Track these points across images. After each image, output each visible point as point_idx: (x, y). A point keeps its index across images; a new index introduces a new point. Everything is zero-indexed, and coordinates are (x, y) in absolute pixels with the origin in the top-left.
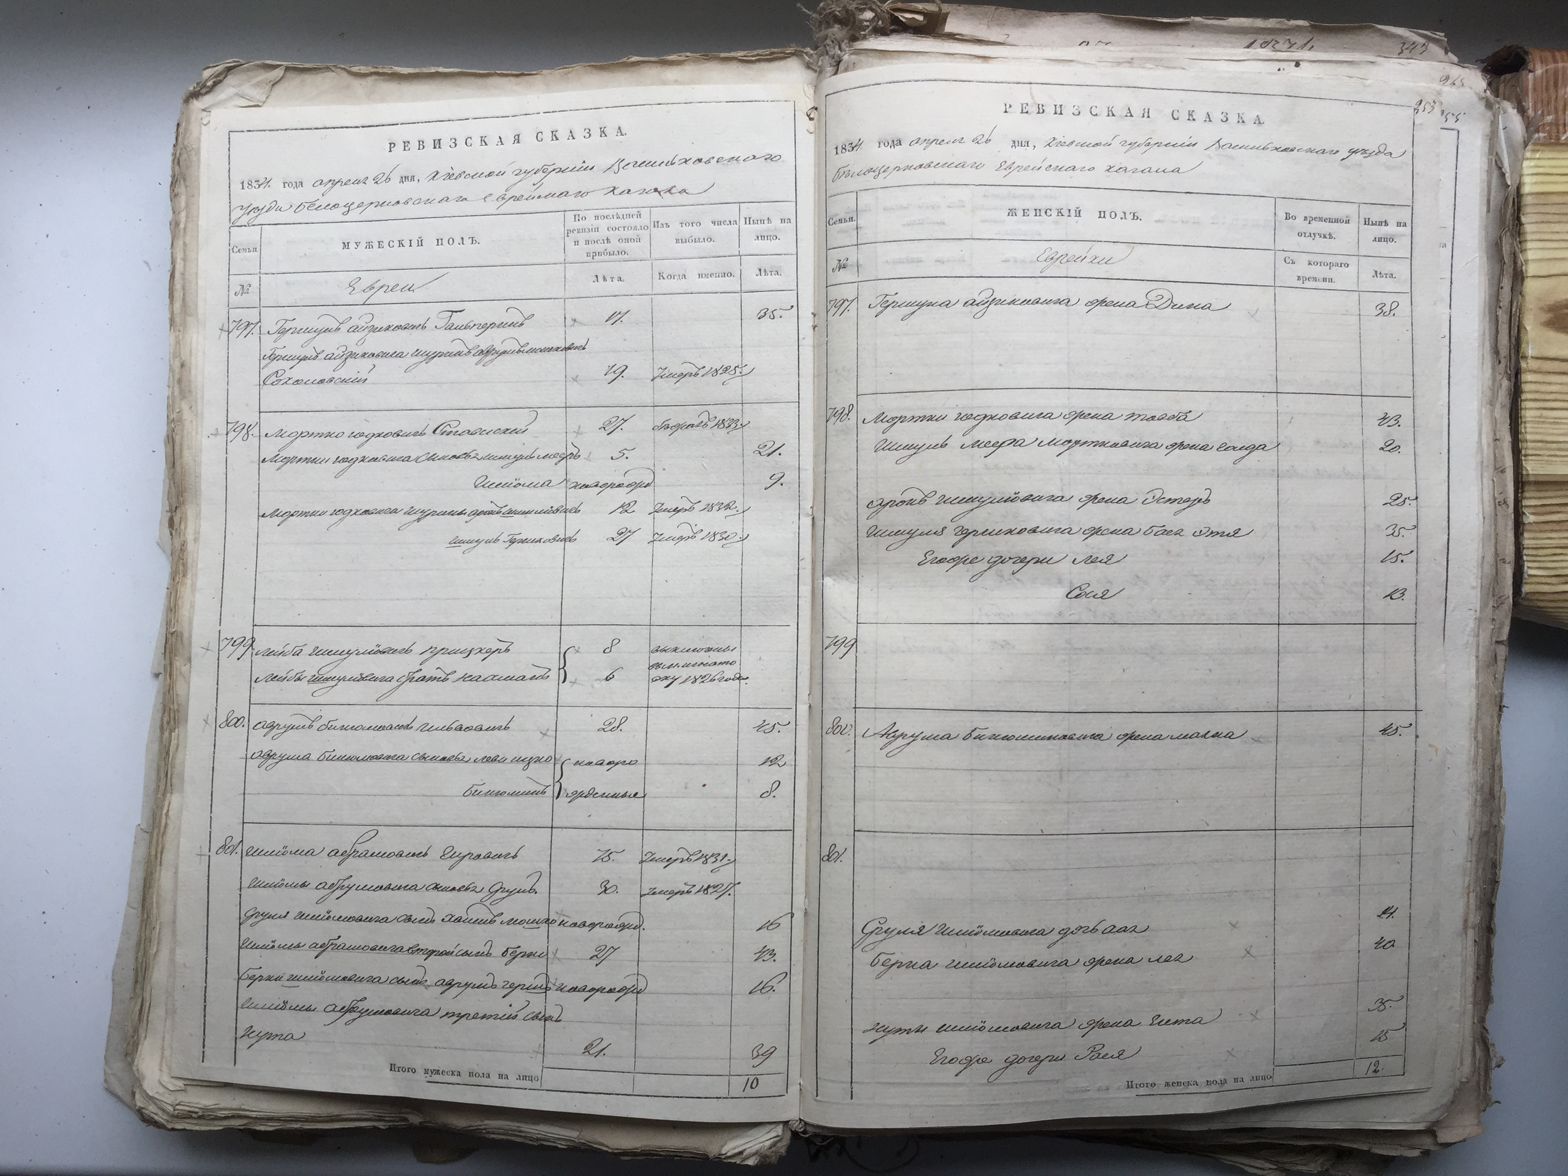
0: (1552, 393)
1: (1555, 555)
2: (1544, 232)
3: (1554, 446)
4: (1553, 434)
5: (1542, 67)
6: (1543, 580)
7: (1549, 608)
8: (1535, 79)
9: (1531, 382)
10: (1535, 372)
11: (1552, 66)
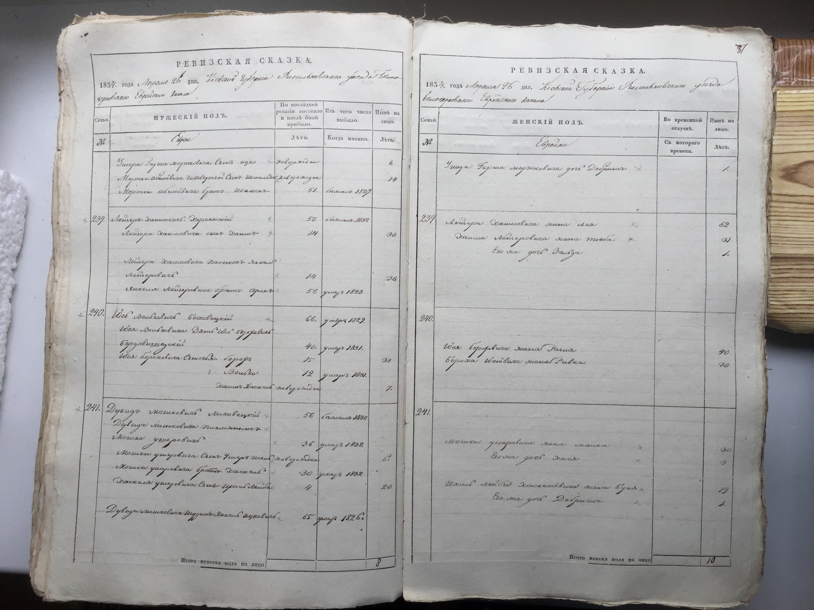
0: (784, 212)
1: (784, 294)
2: (781, 131)
3: (785, 239)
4: (785, 233)
5: (782, 48)
6: (778, 307)
7: (781, 321)
8: (778, 54)
9: (774, 207)
10: (775, 202)
11: (787, 47)
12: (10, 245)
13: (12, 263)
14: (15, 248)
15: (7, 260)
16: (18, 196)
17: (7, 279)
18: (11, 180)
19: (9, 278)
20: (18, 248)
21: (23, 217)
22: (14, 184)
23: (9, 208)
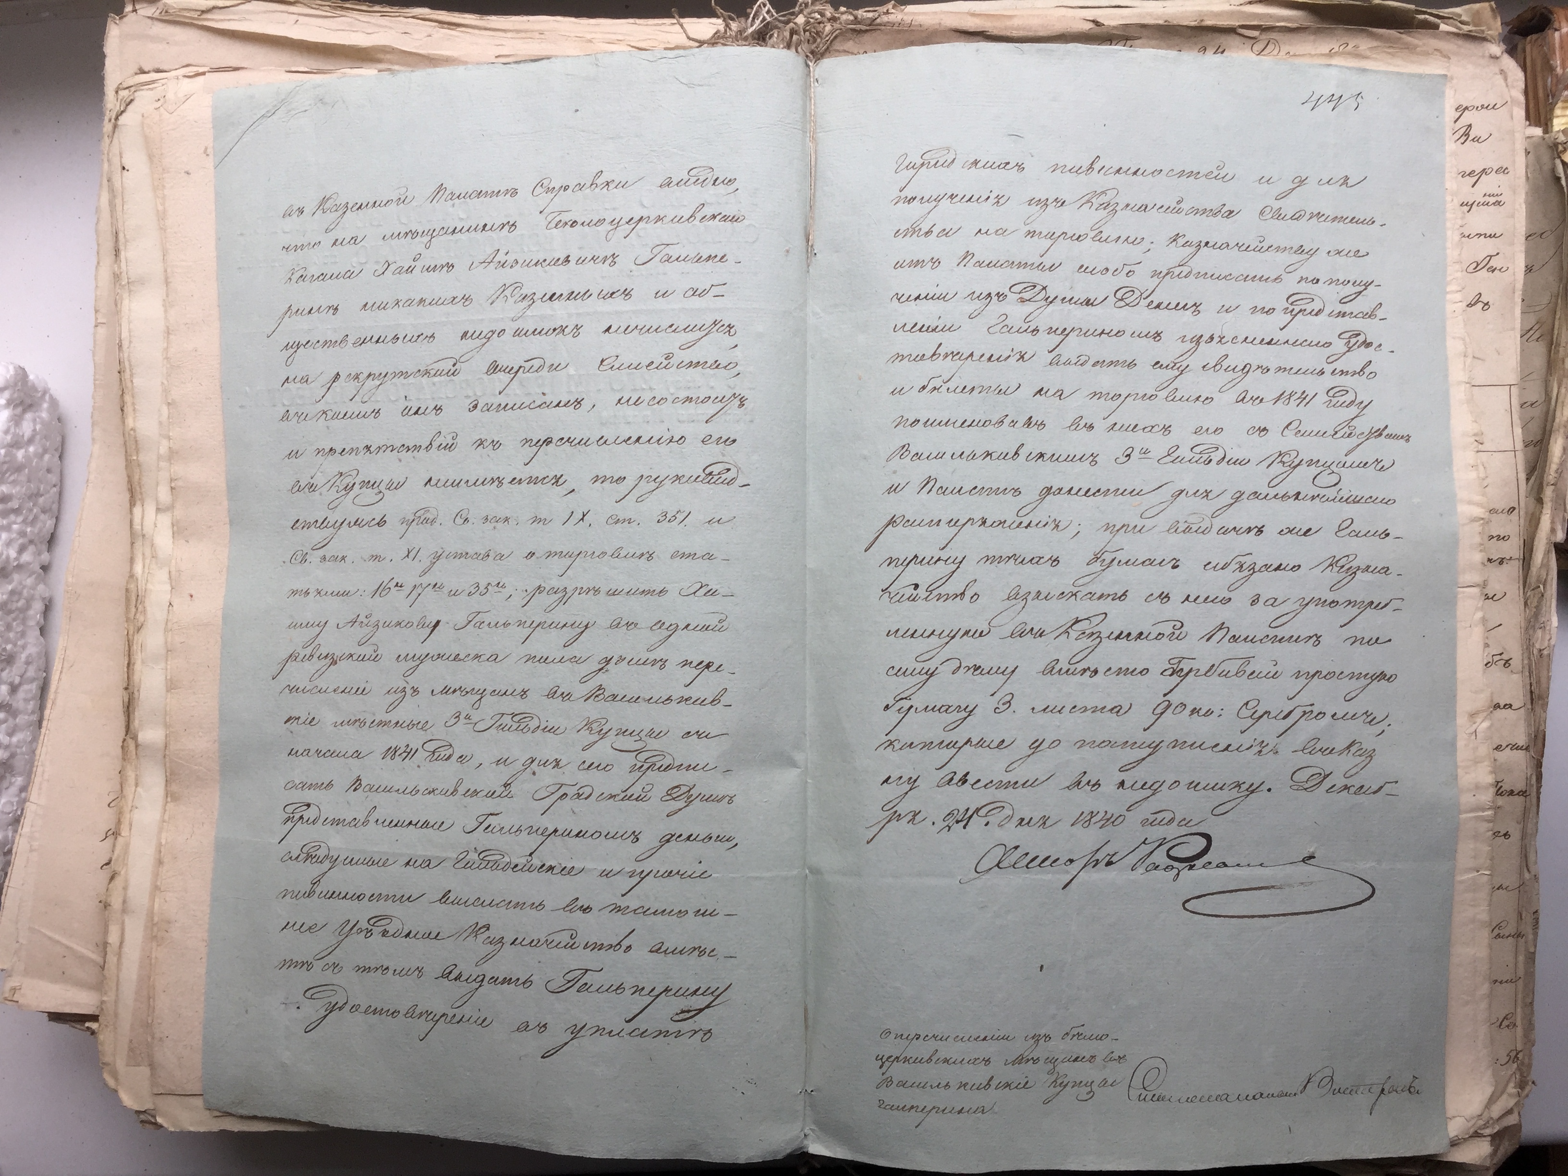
12: (36, 518)
13: (39, 554)
14: (45, 523)
15: (31, 548)
16: (44, 415)
17: (33, 588)
18: (30, 384)
19: (37, 585)
20: (50, 523)
21: (56, 459)
22: (36, 390)
23: (31, 441)
